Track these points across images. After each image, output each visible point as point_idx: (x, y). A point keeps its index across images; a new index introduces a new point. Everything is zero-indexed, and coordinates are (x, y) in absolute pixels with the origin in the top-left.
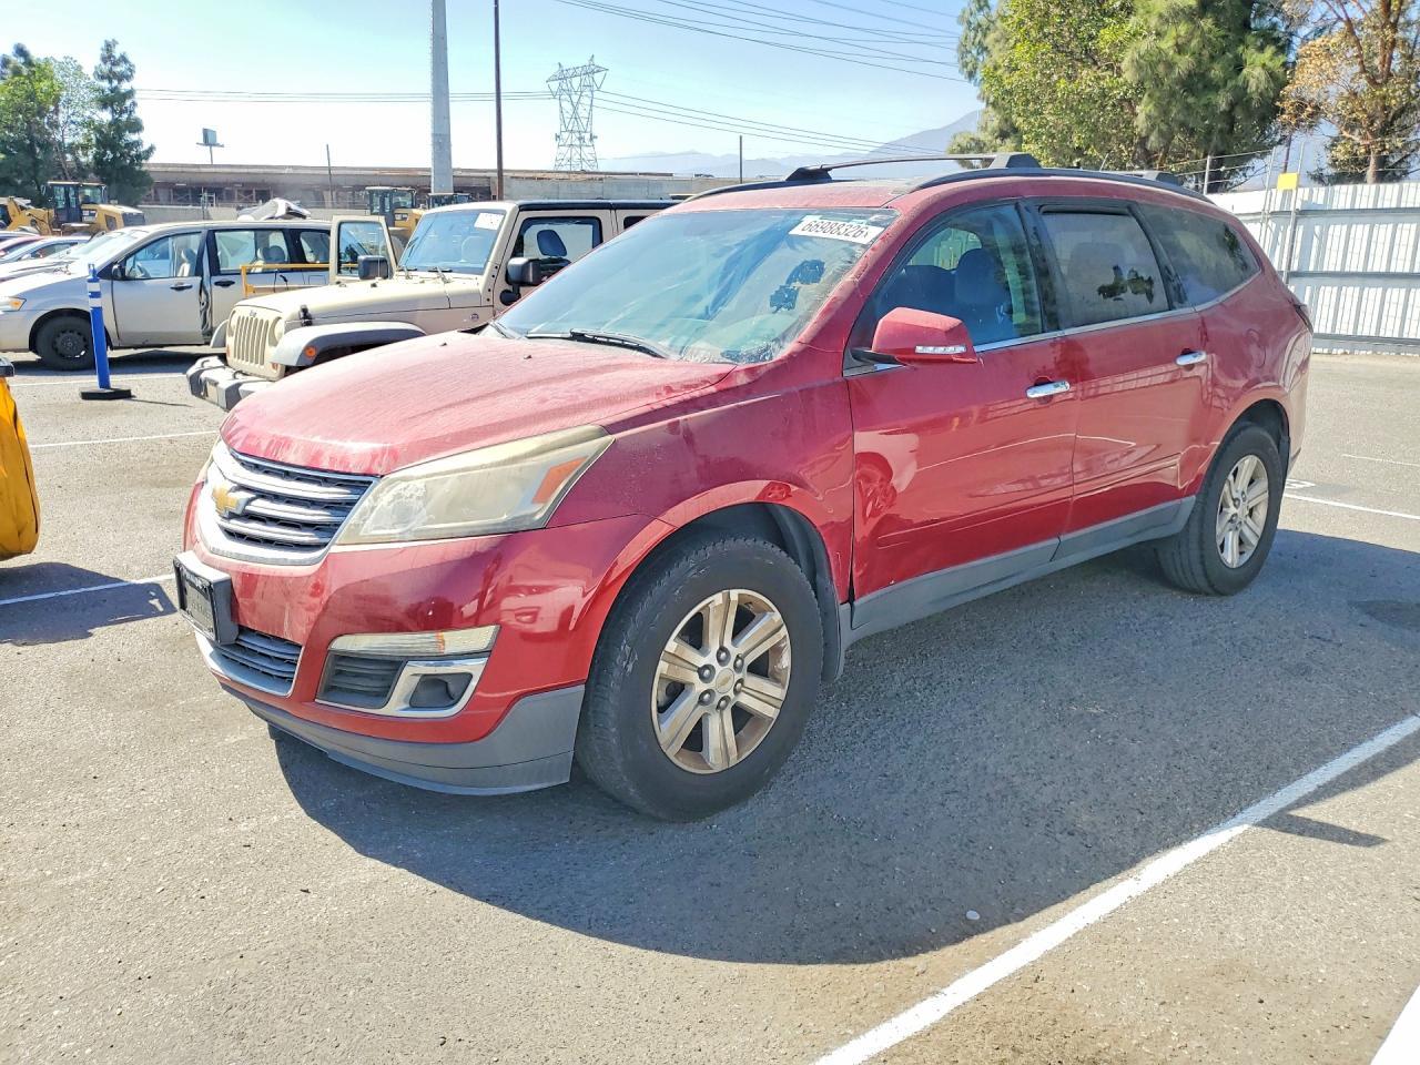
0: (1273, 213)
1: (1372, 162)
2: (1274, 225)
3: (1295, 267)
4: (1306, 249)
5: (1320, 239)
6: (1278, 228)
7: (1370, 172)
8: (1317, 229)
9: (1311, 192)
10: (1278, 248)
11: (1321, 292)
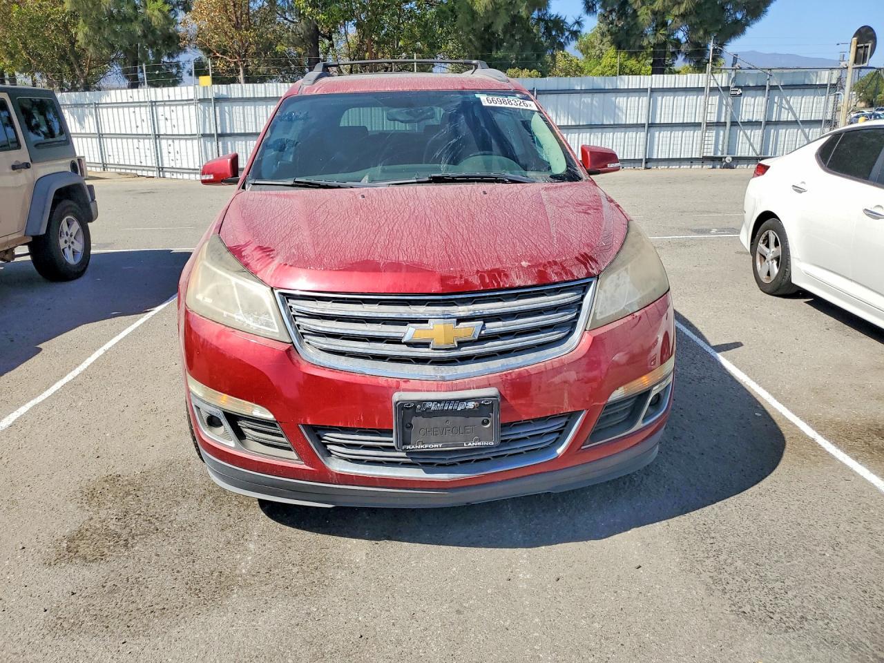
0: (199, 100)
1: (241, 72)
2: (202, 107)
3: (219, 132)
4: (223, 120)
5: (229, 115)
6: (204, 109)
7: (241, 77)
8: (226, 108)
9: (219, 89)
10: (207, 120)
11: (236, 144)
